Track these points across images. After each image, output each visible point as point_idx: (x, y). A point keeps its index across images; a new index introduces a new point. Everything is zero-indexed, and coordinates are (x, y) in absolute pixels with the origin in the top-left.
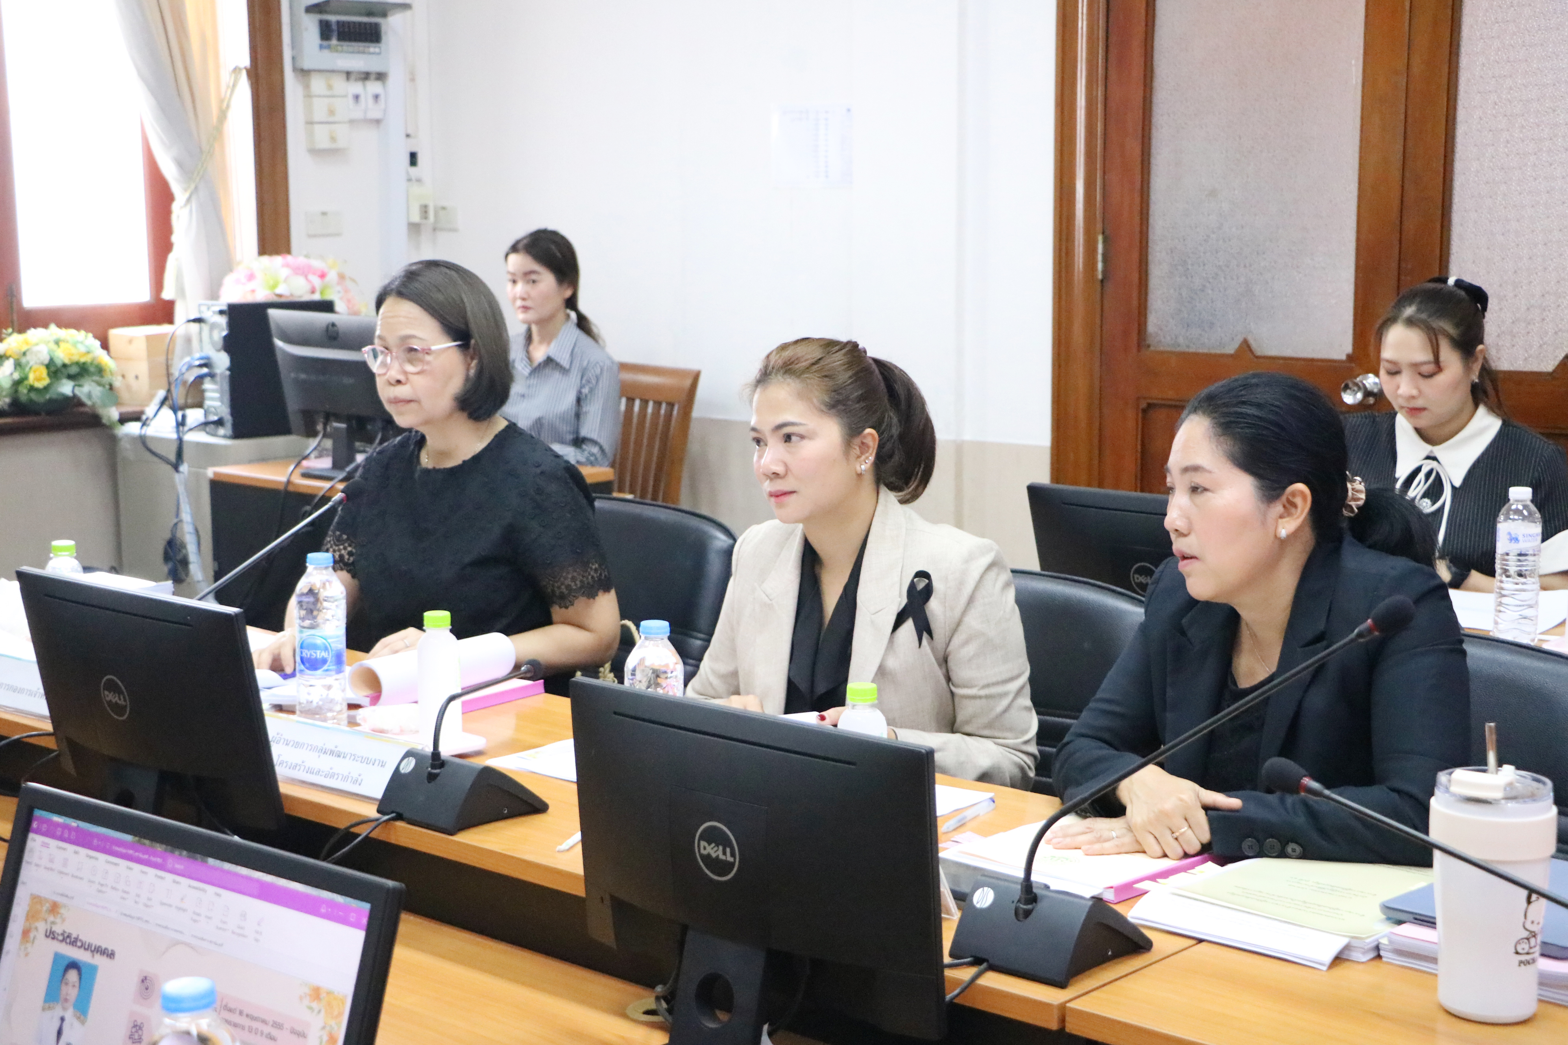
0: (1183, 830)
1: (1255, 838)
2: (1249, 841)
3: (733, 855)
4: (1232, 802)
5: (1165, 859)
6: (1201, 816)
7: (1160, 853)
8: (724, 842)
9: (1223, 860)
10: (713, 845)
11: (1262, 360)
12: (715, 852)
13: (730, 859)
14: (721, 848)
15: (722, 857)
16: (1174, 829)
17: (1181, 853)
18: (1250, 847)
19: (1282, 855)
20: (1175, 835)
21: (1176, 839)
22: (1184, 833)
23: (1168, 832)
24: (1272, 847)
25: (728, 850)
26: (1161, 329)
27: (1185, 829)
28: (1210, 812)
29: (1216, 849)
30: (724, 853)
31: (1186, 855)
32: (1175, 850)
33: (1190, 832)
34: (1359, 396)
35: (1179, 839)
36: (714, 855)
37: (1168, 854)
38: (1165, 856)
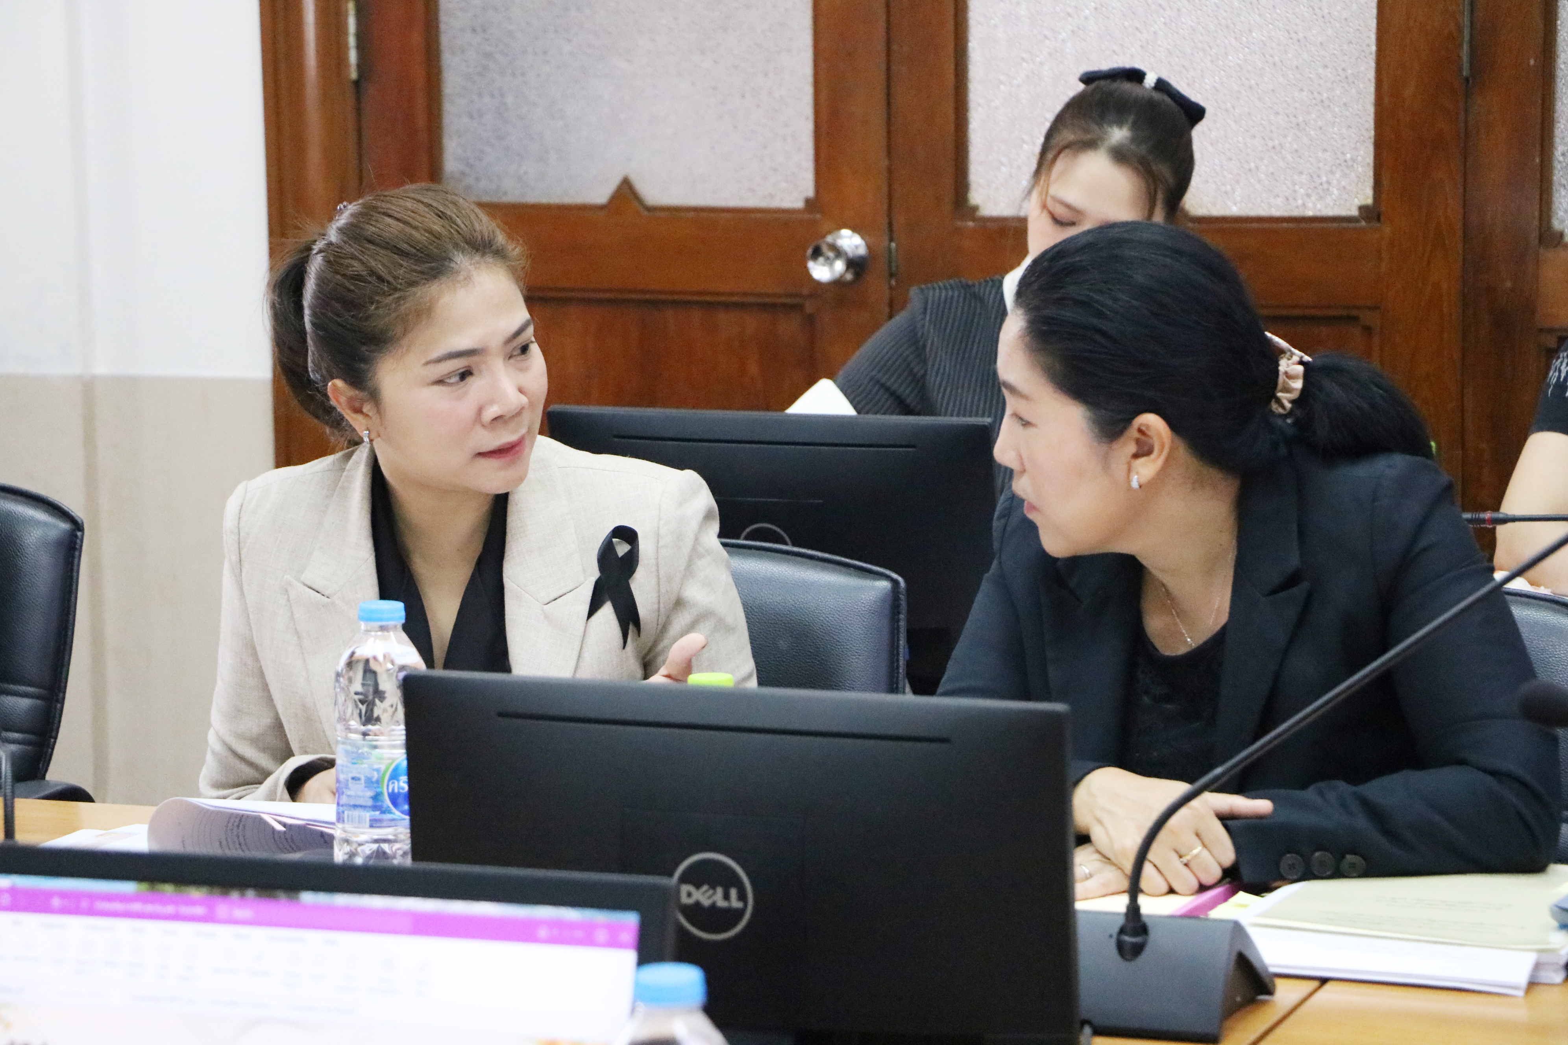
0: (1195, 852)
1: (1297, 853)
2: (1289, 859)
3: (742, 897)
4: (1262, 806)
5: (1172, 897)
6: (1218, 828)
7: (1165, 888)
8: (727, 880)
9: (1259, 888)
10: (705, 887)
11: (658, 214)
12: (709, 898)
13: (736, 904)
14: (720, 891)
15: (721, 903)
16: (1182, 852)
17: (1195, 885)
18: (1292, 867)
19: (1337, 874)
20: (1185, 860)
21: (1186, 865)
22: (1196, 856)
23: (1175, 857)
24: (1322, 863)
25: (733, 893)
26: (471, 166)
27: (1198, 849)
28: (1229, 823)
29: (1247, 874)
30: (727, 897)
31: (1203, 888)
32: (1186, 880)
33: (1205, 853)
34: (839, 266)
35: (1192, 865)
36: (706, 903)
37: (1176, 887)
38: (1171, 891)
